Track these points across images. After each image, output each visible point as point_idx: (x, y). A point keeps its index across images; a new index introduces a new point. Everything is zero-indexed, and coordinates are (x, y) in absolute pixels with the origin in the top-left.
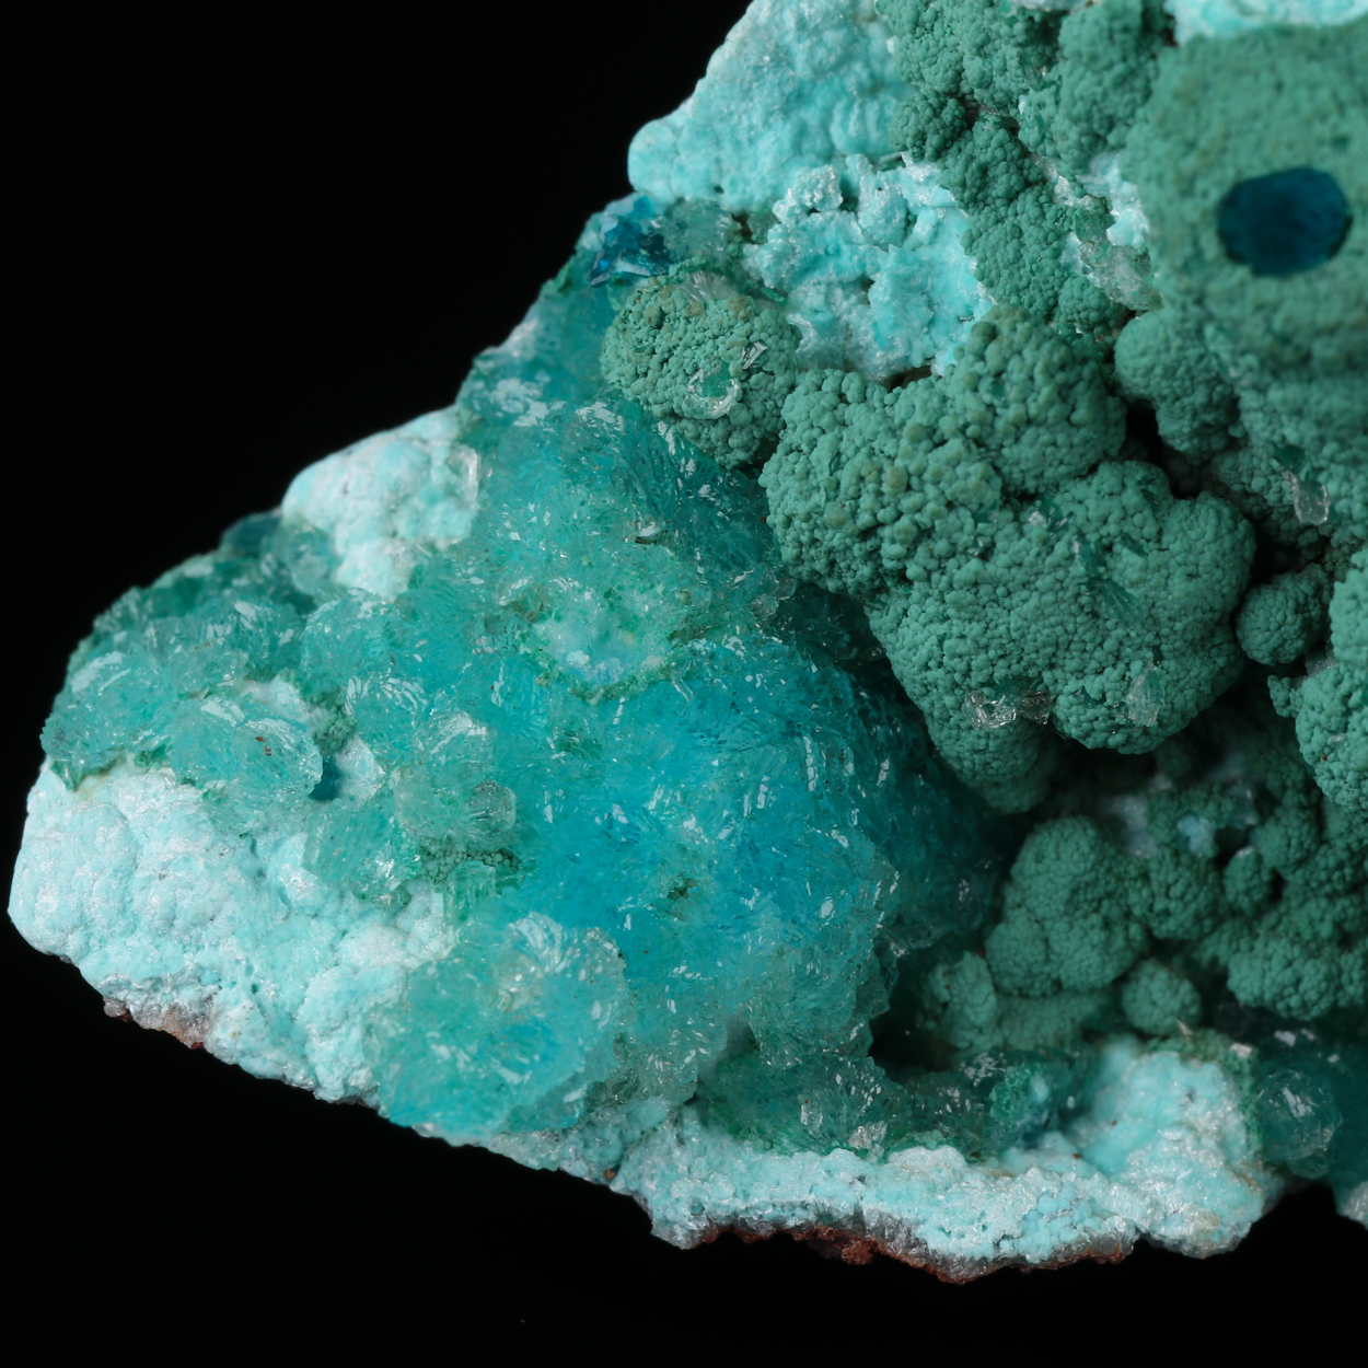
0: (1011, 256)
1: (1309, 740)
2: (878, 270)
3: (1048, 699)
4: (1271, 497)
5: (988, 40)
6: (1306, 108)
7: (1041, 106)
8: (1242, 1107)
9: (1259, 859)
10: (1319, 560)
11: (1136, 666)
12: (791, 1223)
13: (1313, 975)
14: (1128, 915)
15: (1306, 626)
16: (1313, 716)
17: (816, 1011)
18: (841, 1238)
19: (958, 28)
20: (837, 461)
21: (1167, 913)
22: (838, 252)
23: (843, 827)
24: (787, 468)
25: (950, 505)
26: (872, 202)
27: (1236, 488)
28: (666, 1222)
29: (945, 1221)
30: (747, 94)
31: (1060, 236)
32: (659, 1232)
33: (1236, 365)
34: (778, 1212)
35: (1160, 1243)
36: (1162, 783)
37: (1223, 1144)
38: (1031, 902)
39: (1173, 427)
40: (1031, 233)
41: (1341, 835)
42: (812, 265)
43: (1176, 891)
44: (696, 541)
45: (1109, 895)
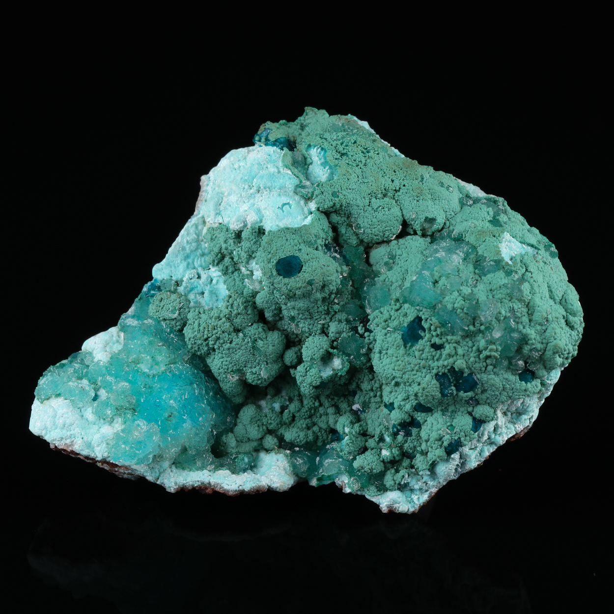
0: (233, 284)
1: (299, 380)
2: (206, 290)
3: (244, 374)
4: (289, 330)
5: (227, 240)
6: (292, 244)
7: (238, 251)
8: (288, 462)
9: (290, 411)
10: (299, 344)
11: (263, 366)
12: (196, 485)
13: (302, 434)
14: (263, 424)
15: (297, 357)
16: (299, 374)
17: (199, 442)
18: (206, 488)
19: (220, 239)
20: (199, 325)
21: (271, 423)
22: (197, 287)
23: (204, 403)
24: (189, 328)
25: (223, 332)
26: (204, 277)
27: (282, 329)
28: (170, 487)
29: (228, 482)
30: (177, 256)
31: (243, 280)
32: (168, 490)
33: (281, 299)
34: (193, 483)
35: (272, 488)
36: (269, 397)
37: (285, 469)
38: (243, 421)
39: (268, 315)
40: (237, 279)
41: (306, 405)
42: (192, 289)
43: (273, 418)
44: (171, 345)
45: (259, 420)
